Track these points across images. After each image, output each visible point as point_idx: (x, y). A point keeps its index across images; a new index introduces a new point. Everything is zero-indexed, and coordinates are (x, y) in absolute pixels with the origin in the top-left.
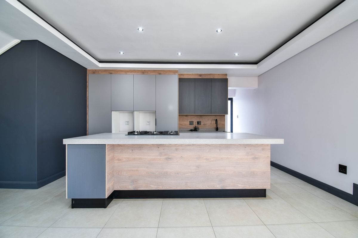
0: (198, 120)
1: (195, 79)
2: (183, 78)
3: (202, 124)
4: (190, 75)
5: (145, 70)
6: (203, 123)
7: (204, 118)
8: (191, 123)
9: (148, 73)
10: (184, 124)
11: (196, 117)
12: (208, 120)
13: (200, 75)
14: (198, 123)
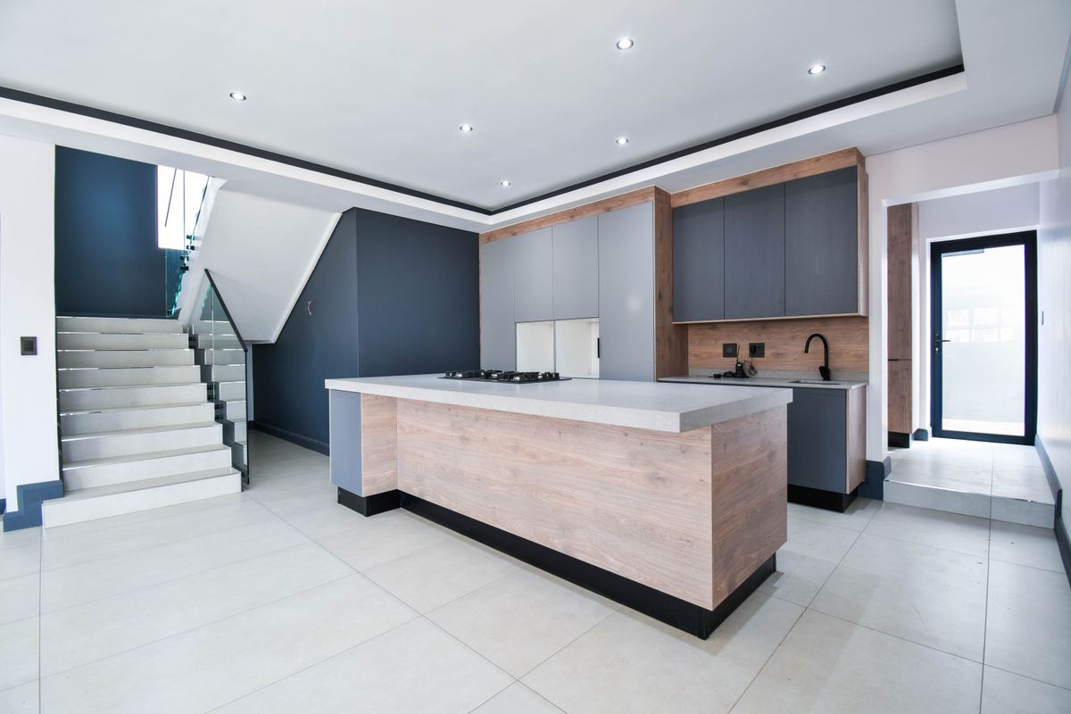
0: (755, 341)
1: (724, 197)
2: (689, 205)
3: (767, 352)
4: (705, 188)
5: (575, 210)
6: (773, 351)
7: (775, 330)
8: (730, 351)
9: (582, 213)
10: (706, 353)
11: (745, 330)
12: (793, 338)
13: (744, 181)
14: (756, 350)
